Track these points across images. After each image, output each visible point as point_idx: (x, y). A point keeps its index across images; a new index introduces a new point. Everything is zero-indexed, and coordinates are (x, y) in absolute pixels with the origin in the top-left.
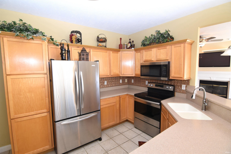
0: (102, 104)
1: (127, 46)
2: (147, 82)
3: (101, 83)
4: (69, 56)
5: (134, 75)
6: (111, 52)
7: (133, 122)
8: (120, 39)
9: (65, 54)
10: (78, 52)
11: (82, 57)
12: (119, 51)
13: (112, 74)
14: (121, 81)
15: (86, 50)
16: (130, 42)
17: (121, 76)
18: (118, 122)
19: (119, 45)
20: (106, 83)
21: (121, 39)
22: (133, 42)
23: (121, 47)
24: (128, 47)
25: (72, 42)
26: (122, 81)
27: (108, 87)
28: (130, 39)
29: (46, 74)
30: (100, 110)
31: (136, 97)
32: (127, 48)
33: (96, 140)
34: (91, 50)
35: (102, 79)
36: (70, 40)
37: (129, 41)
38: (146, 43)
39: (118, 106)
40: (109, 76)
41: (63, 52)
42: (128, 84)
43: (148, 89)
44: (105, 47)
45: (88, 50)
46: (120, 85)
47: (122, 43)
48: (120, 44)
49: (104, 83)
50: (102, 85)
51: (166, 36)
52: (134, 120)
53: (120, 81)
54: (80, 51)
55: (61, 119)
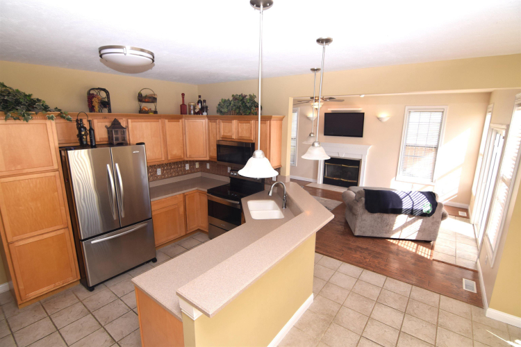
0: (153, 208)
1: (194, 108)
2: (229, 169)
3: (151, 172)
4: (93, 138)
5: (208, 159)
6: (166, 121)
7: (207, 231)
8: (181, 96)
9: (86, 136)
10: (106, 127)
11: (114, 136)
12: (181, 118)
13: (169, 158)
14: (187, 167)
15: (120, 124)
16: (199, 102)
17: (186, 159)
18: (183, 234)
19: (181, 106)
20: (159, 172)
21: (183, 95)
22: (205, 101)
23: (184, 110)
24: (197, 111)
25: (92, 109)
26: (190, 166)
27: (164, 178)
28: (200, 97)
29: (57, 170)
30: (151, 218)
31: (210, 195)
32: (195, 113)
33: (148, 262)
34: (130, 121)
35: (152, 168)
36: (89, 105)
37: (197, 99)
38: (223, 110)
39: (182, 209)
40: (164, 162)
41: (83, 133)
42: (201, 171)
43: (231, 180)
44: (155, 112)
45: (123, 124)
46: (186, 173)
47: (186, 103)
48: (181, 103)
49: (156, 171)
50: (152, 175)
51: (248, 105)
52: (209, 229)
53: (185, 166)
54: (109, 124)
55: (90, 236)
